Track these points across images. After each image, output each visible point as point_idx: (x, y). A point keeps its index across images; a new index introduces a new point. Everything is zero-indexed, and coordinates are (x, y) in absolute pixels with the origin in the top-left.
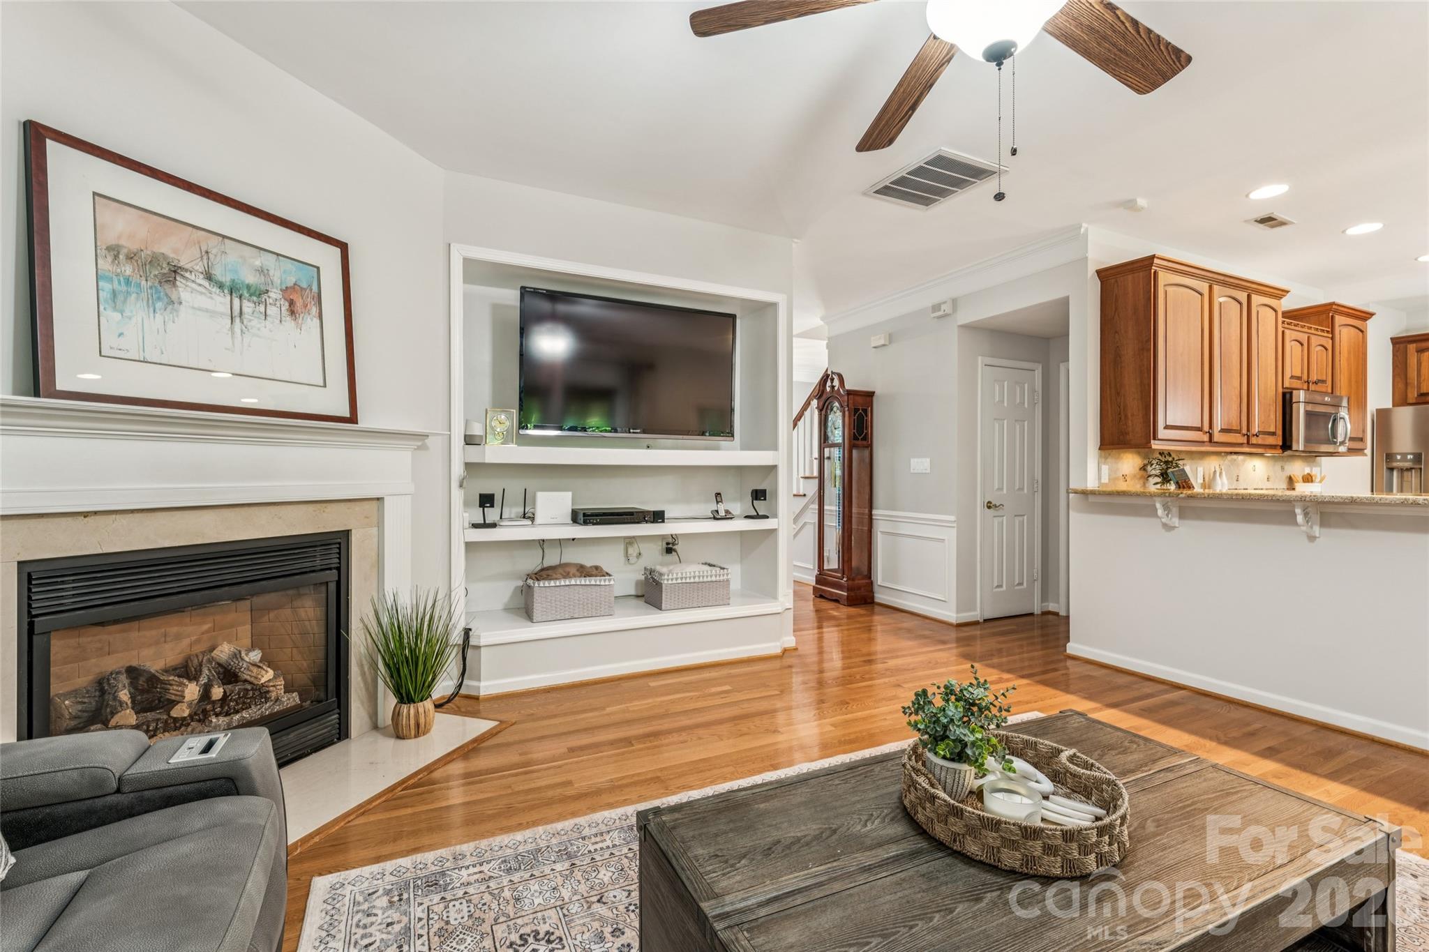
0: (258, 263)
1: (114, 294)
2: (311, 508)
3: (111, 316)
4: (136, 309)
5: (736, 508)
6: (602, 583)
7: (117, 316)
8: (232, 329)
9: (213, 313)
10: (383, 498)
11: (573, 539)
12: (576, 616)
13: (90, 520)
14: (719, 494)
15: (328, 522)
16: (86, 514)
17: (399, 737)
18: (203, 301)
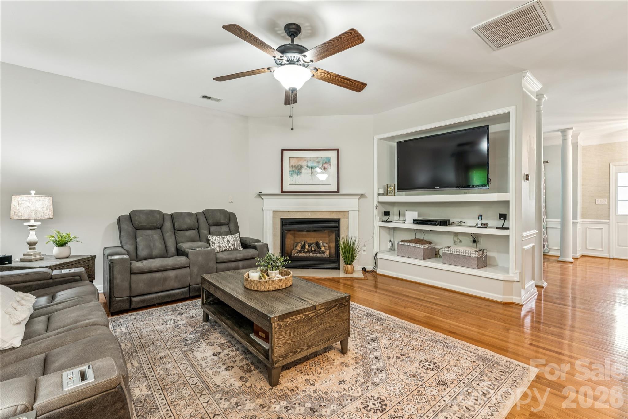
0: (317, 160)
1: (292, 174)
2: (329, 213)
3: (291, 178)
4: (295, 176)
5: (492, 223)
6: (419, 247)
7: (292, 177)
8: (311, 176)
9: (307, 173)
10: (348, 211)
11: (431, 231)
12: (410, 257)
13: (289, 212)
14: (482, 216)
15: (334, 216)
16: (289, 211)
17: (346, 273)
18: (306, 171)
